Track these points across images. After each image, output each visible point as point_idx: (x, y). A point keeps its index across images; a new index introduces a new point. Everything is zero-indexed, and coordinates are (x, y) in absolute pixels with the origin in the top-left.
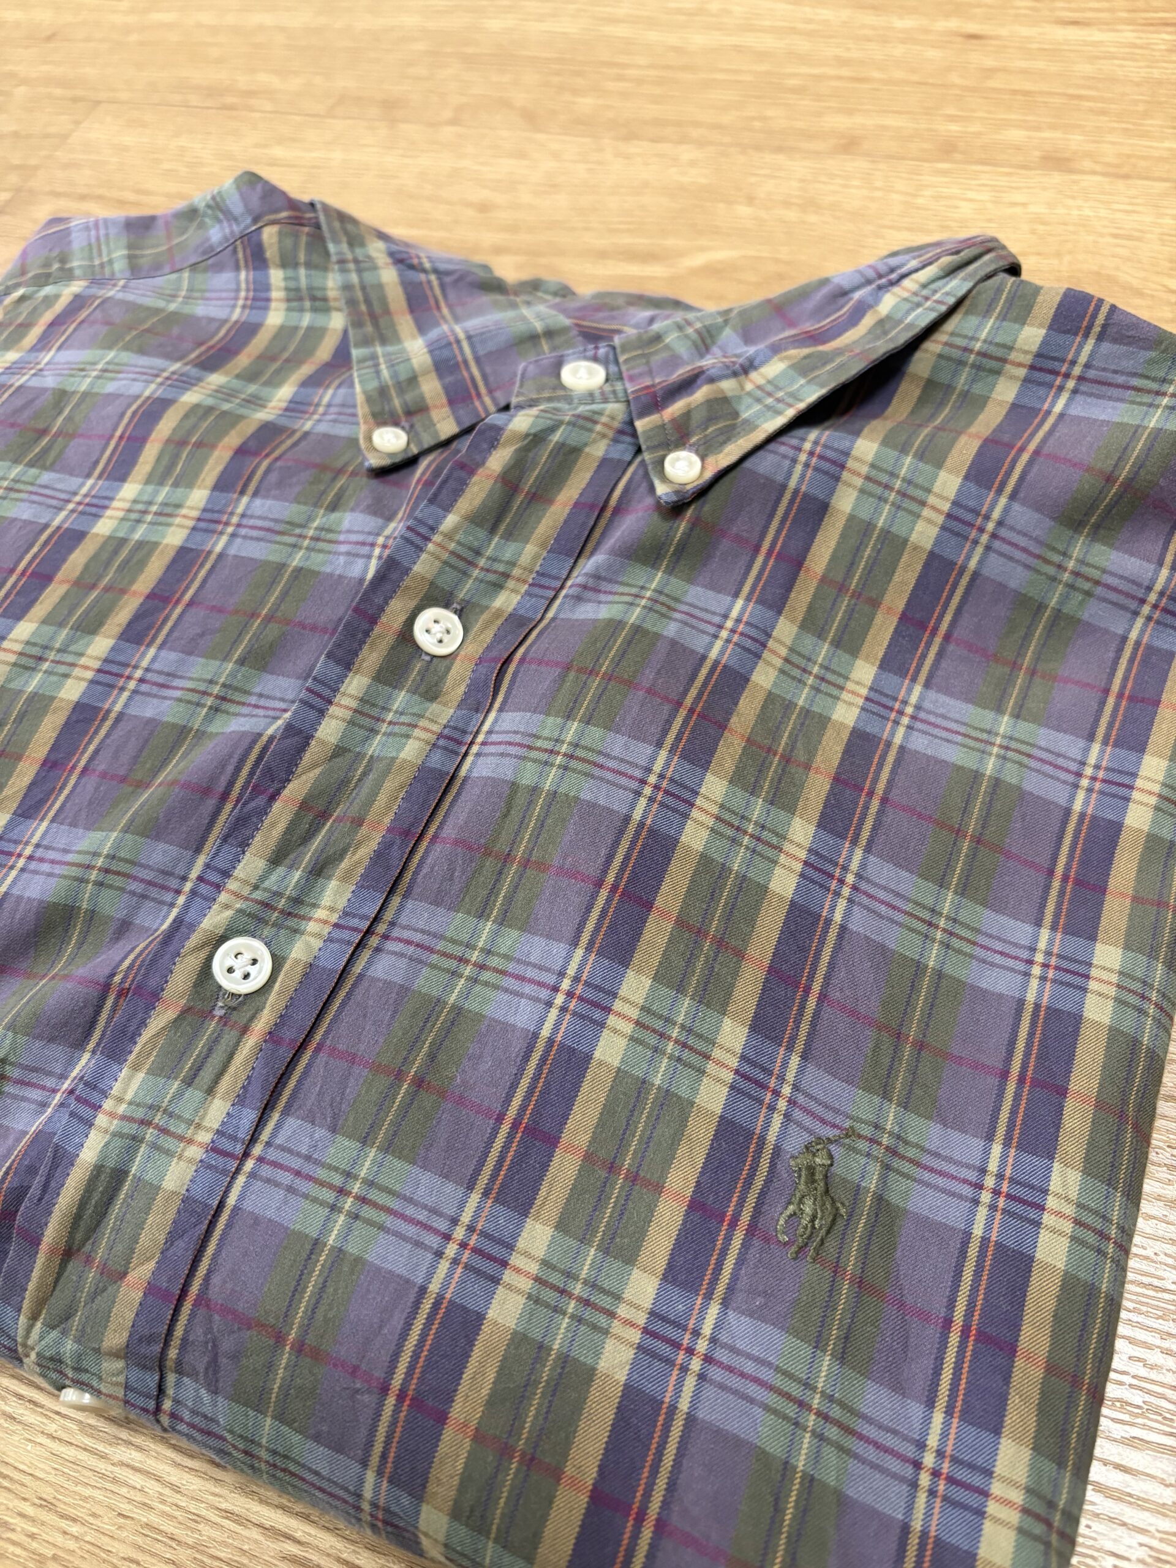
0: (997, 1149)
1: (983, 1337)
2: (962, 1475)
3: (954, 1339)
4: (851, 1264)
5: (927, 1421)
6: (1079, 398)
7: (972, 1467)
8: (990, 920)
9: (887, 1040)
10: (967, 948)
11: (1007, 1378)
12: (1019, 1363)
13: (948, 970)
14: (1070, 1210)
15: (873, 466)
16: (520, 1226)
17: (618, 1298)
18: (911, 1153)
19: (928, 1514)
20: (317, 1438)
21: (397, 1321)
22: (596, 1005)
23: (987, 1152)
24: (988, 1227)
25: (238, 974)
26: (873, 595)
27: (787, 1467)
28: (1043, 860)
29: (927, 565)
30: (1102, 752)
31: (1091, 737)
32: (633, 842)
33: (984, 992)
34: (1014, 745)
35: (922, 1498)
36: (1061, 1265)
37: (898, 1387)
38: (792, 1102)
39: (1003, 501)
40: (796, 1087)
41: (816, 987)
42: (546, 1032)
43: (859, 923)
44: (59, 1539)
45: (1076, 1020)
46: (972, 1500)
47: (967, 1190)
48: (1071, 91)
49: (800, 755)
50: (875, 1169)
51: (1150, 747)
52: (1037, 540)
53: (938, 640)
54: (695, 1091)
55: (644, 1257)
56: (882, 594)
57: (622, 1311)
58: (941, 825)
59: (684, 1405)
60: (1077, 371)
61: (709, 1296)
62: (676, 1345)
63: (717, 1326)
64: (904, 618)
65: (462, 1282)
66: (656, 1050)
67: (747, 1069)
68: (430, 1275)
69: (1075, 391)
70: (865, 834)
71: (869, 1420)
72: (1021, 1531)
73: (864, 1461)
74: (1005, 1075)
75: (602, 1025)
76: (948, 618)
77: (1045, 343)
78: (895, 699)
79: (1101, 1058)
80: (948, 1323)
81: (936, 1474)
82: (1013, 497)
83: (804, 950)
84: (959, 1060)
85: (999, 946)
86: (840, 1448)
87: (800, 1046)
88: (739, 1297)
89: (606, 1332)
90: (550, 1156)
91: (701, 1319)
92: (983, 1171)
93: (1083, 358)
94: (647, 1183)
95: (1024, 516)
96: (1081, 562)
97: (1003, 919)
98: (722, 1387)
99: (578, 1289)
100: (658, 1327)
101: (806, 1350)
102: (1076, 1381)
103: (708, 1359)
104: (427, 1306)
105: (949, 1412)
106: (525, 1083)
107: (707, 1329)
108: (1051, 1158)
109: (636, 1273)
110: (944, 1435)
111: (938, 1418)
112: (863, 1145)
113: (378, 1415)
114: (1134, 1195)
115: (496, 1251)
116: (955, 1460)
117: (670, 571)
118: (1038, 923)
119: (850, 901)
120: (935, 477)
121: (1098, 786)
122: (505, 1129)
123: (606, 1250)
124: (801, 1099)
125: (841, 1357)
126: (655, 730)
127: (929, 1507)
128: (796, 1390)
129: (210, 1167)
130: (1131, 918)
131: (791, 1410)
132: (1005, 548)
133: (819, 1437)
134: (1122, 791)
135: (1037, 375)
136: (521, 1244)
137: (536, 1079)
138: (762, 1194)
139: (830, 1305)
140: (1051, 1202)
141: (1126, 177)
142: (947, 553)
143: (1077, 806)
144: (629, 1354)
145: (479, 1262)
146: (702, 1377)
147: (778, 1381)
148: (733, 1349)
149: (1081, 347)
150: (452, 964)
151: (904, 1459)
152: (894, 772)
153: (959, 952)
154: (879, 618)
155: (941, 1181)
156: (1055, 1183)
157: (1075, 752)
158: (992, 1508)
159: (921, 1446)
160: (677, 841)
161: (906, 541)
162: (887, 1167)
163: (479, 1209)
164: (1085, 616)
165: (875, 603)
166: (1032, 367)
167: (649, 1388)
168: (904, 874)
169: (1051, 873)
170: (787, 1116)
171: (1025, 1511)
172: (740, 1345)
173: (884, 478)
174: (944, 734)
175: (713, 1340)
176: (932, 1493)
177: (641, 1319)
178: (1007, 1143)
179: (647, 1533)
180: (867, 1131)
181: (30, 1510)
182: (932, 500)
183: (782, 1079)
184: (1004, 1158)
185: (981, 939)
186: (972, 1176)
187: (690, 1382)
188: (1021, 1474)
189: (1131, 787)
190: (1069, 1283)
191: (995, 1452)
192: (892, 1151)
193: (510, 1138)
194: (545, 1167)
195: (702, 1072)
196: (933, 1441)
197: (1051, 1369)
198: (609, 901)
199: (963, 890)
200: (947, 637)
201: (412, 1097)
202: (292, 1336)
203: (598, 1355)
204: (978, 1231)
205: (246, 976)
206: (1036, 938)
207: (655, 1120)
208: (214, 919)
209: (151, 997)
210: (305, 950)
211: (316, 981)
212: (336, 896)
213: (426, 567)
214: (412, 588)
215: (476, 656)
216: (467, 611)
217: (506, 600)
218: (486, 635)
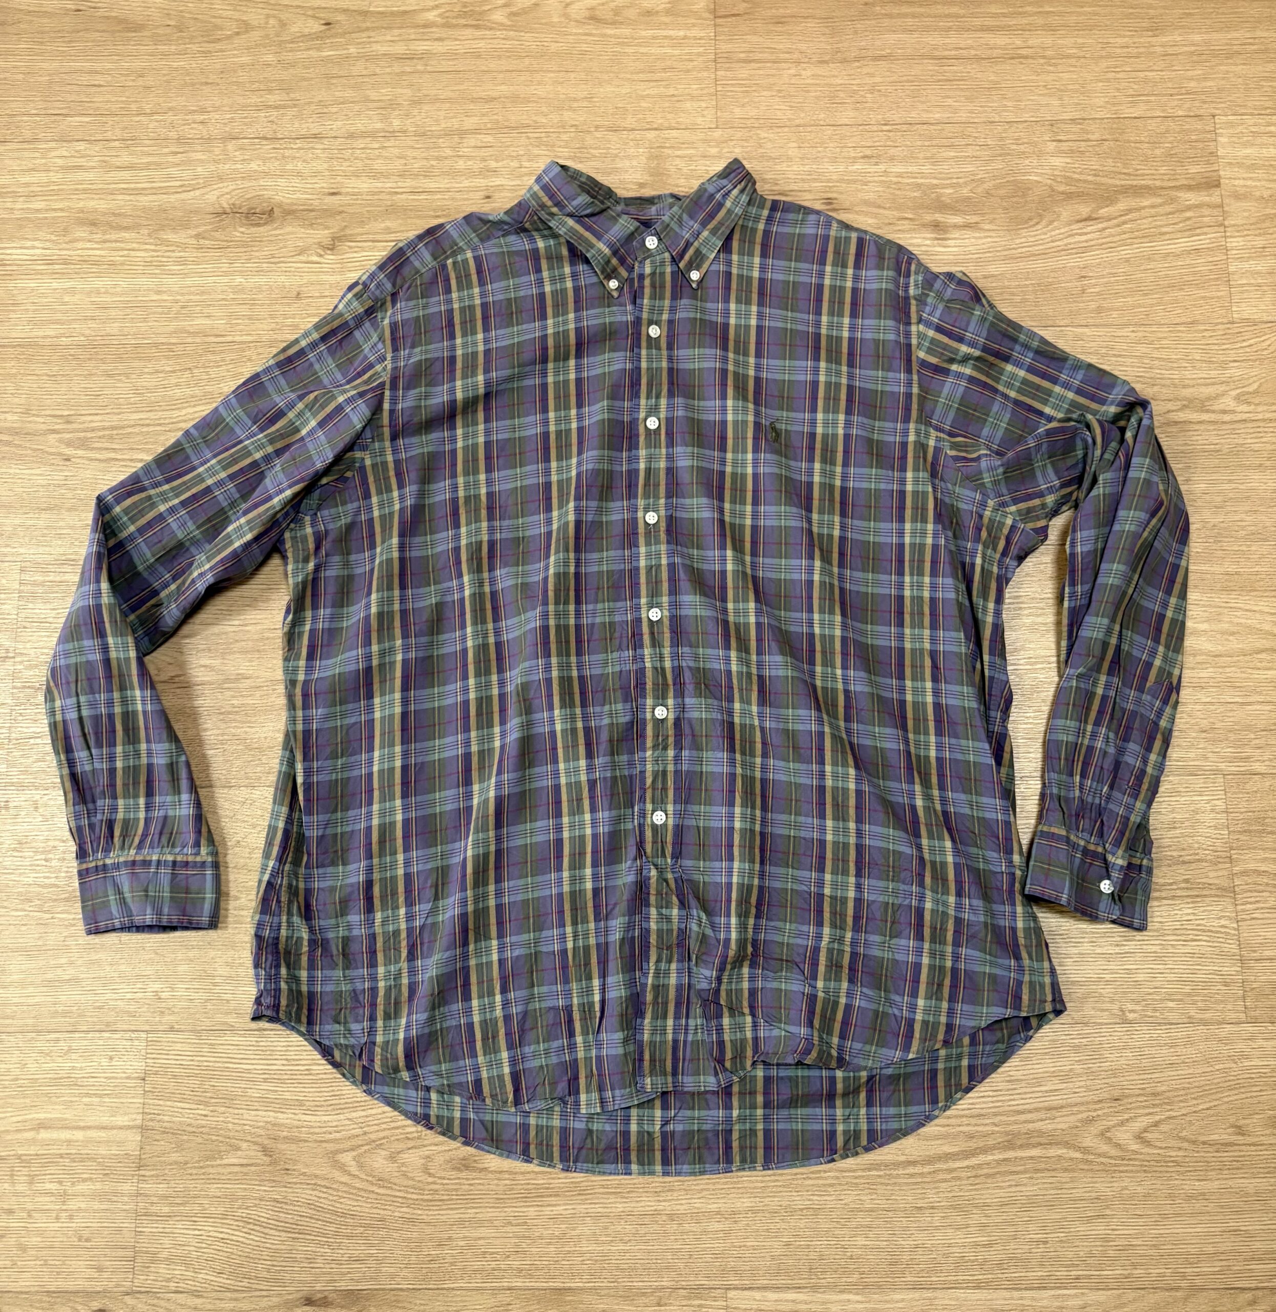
6: (779, 227)
15: (738, 261)
16: (726, 454)
17: (746, 460)
21: (712, 475)
24: (804, 429)
25: (652, 425)
27: (781, 475)
29: (759, 281)
30: (811, 317)
31: (809, 314)
33: (798, 380)
37: (796, 460)
38: (764, 417)
39: (770, 260)
40: (764, 413)
42: (716, 419)
47: (802, 423)
50: (782, 425)
53: (768, 296)
54: (748, 419)
55: (747, 451)
57: (747, 462)
58: (782, 345)
59: (762, 472)
60: (777, 220)
62: (758, 463)
64: (758, 293)
65: (719, 467)
66: (738, 414)
67: (755, 411)
68: (714, 467)
69: (777, 225)
70: (765, 354)
71: (792, 466)
73: (793, 472)
76: (767, 292)
77: (768, 214)
78: (763, 314)
82: (772, 258)
83: (759, 386)
86: (789, 472)
88: (766, 451)
89: (746, 466)
90: (726, 441)
91: (761, 458)
93: (778, 216)
95: (776, 263)
96: (796, 269)
98: (767, 467)
99: (739, 461)
100: (754, 462)
103: (764, 463)
104: (715, 472)
106: (716, 429)
109: (747, 454)
112: (780, 421)
115: (723, 460)
119: (766, 372)
120: (753, 259)
121: (812, 325)
122: (716, 439)
123: (741, 452)
124: (766, 415)
125: (785, 457)
128: (779, 464)
129: (668, 461)
131: (779, 467)
132: (775, 271)
136: (727, 457)
137: (718, 428)
138: (765, 433)
139: (781, 449)
142: (762, 277)
143: (810, 331)
144: (751, 468)
145: (721, 462)
146: (764, 466)
147: (776, 463)
149: (777, 214)
152: (768, 335)
154: (753, 294)
155: (796, 423)
157: (806, 318)
160: (727, 370)
161: (752, 277)
162: (785, 423)
163: (718, 453)
165: (750, 291)
166: (766, 220)
167: (756, 472)
168: (776, 361)
170: (764, 419)
173: (742, 263)
174: (777, 320)
175: (764, 460)
177: (751, 461)
180: (780, 418)
182: (754, 266)
183: (761, 413)
187: (762, 468)
192: (786, 420)
193: (718, 440)
195: (747, 415)
201: (698, 437)
203: (746, 470)
205: (654, 425)
208: (642, 415)
209: (638, 436)
210: (663, 415)
211: (669, 421)
212: (663, 402)
213: (645, 316)
214: (644, 322)
215: (665, 333)
216: (657, 323)
217: (665, 317)
218: (665, 328)
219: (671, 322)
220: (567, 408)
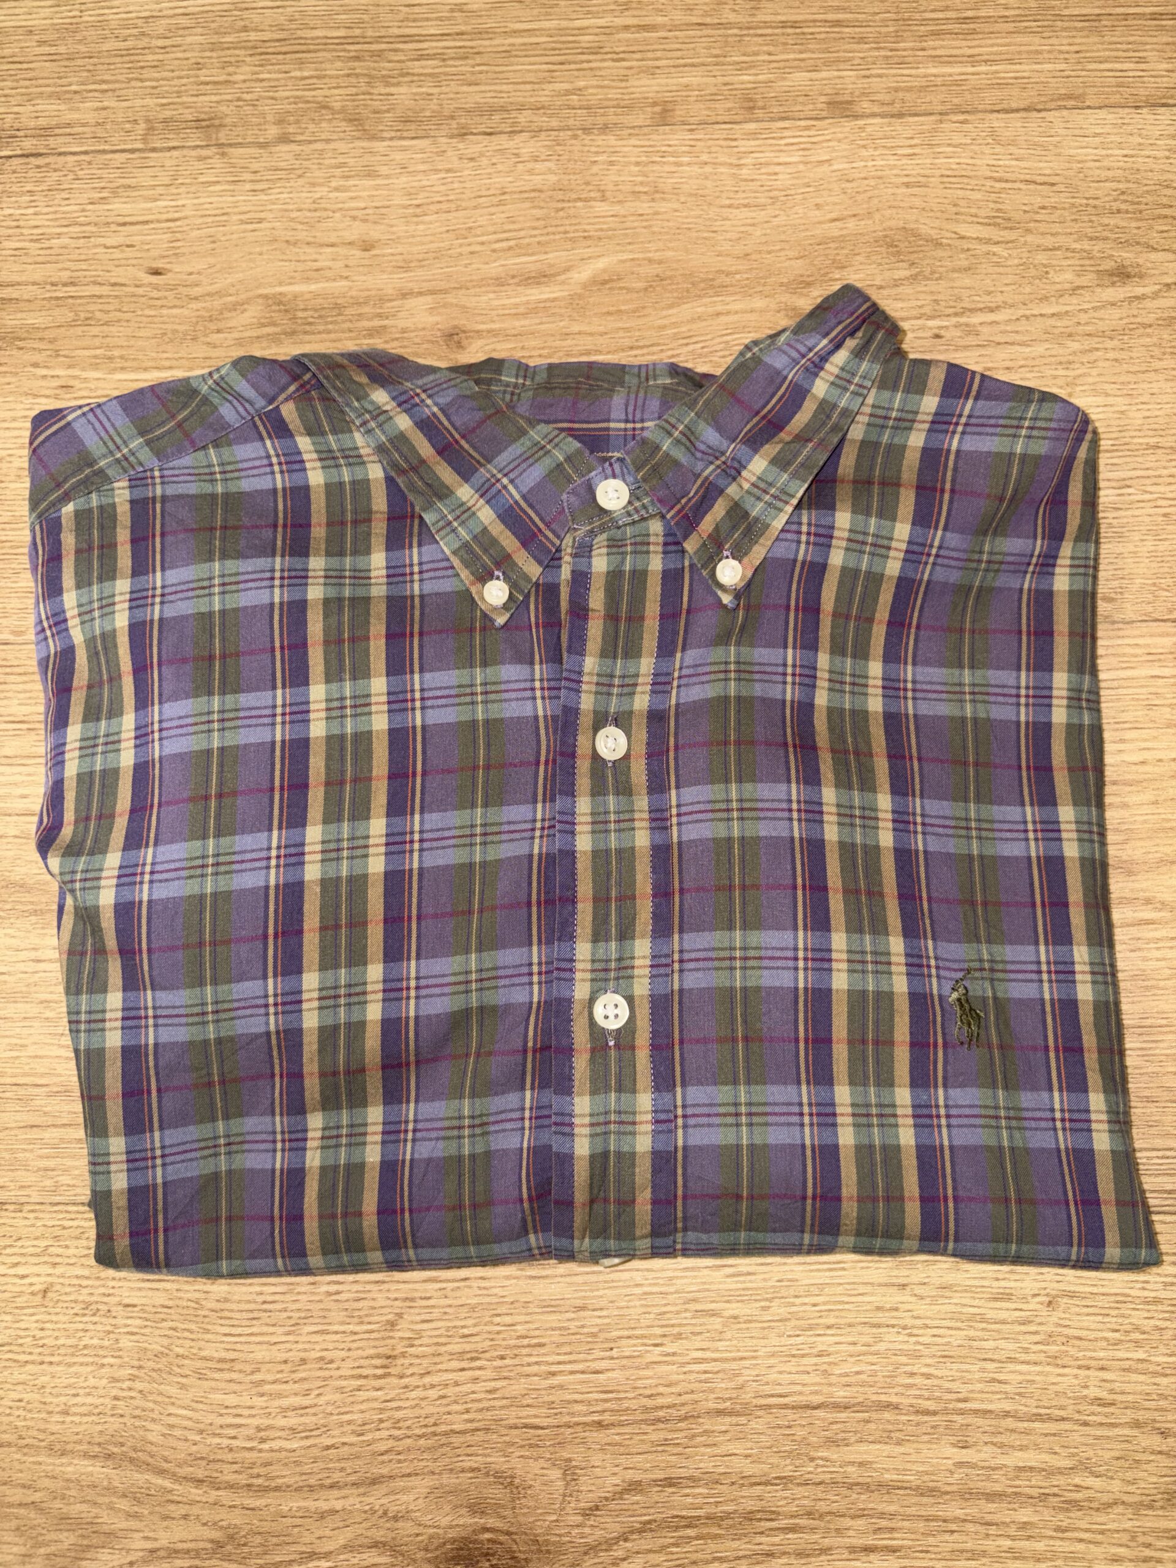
0: (1042, 948)
1: (1066, 1049)
2: (1076, 1116)
3: (1052, 1055)
4: (995, 1040)
5: (1051, 1098)
6: (967, 437)
7: (1079, 1111)
8: (998, 812)
9: (967, 907)
10: (990, 835)
11: (1083, 1065)
12: (1086, 1055)
13: (986, 853)
14: (1087, 968)
15: (851, 531)
16: (832, 1092)
17: (894, 1106)
18: (1000, 966)
19: (1065, 1140)
20: (774, 1231)
21: (798, 1166)
22: (822, 960)
23: (1038, 952)
24: (1051, 993)
25: (612, 1017)
26: (868, 615)
27: (1001, 1148)
28: (1015, 763)
29: (898, 586)
30: (1028, 676)
31: (1019, 669)
32: (802, 853)
33: (1008, 858)
34: (977, 690)
35: (1060, 1133)
36: (1091, 998)
37: (1035, 1088)
38: (937, 968)
39: (940, 533)
40: (936, 958)
41: (924, 895)
42: (801, 985)
43: (934, 845)
44: (599, 1321)
45: (1061, 859)
46: (1084, 1126)
47: (1034, 976)
48: (830, 17)
49: (862, 747)
50: (987, 984)
51: (1056, 667)
52: (965, 551)
53: (913, 630)
54: (891, 985)
55: (897, 1081)
56: (874, 611)
57: (899, 1111)
58: (955, 762)
59: (946, 1143)
60: (963, 420)
61: (936, 1086)
62: (930, 1116)
63: (946, 1098)
64: (890, 624)
65: (819, 1133)
66: (863, 972)
67: (911, 960)
68: (803, 1138)
69: (963, 433)
70: (917, 787)
71: (1027, 1110)
72: (1110, 1131)
73: (1031, 1129)
74: (1034, 905)
75: (830, 970)
76: (916, 614)
77: (939, 406)
78: (899, 681)
79: (1079, 879)
80: (1047, 1048)
81: (1063, 1120)
82: (945, 529)
83: (910, 876)
84: (1008, 904)
85: (1006, 826)
86: (1019, 1128)
87: (929, 935)
88: (951, 1080)
89: (896, 1126)
90: (831, 1049)
91: (937, 1099)
92: (1039, 963)
93: (966, 412)
94: (885, 1043)
95: (954, 539)
96: (991, 553)
97: (1003, 808)
98: (959, 1126)
99: (874, 1111)
100: (919, 1111)
101: (990, 1092)
102: (1112, 1051)
103: (948, 1116)
104: (809, 1153)
105: (1061, 1090)
106: (801, 1015)
107: (941, 1102)
108: (1071, 944)
109: (897, 1090)
110: (1062, 1101)
111: (1056, 1094)
112: (977, 974)
113: (804, 1210)
114: (1111, 945)
115: (828, 1110)
116: (1070, 1111)
117: (738, 644)
118: (1023, 804)
119: (924, 833)
120: (893, 528)
121: (1031, 700)
122: (802, 1045)
123: (878, 1084)
124: (941, 964)
125: (1006, 1088)
126: (782, 771)
127: (1065, 1136)
128: (991, 1112)
129: (660, 1132)
130: (1071, 782)
131: (993, 1122)
132: (946, 561)
133: (1009, 1128)
134: (1046, 701)
135: (936, 426)
136: (837, 1101)
137: (806, 1012)
138: (943, 1024)
139: (992, 1063)
140: (1078, 968)
141: (900, 115)
142: (910, 574)
143: (1023, 718)
144: (912, 1131)
145: (822, 1119)
146: (949, 1126)
147: (983, 1112)
148: (957, 1106)
149: (964, 405)
150: (727, 963)
151: (1046, 1119)
152: (917, 737)
153: (987, 838)
154: (875, 628)
155: (1020, 976)
156: (1077, 958)
157: (1012, 682)
158: (1094, 1126)
159: (1052, 1110)
160: (823, 840)
161: (882, 575)
162: (992, 980)
163: (809, 1093)
164: (997, 584)
165: (870, 620)
166: (933, 422)
167: (927, 1142)
168: (945, 803)
169: (1020, 767)
170: (938, 976)
171: (1109, 1122)
172: (960, 1103)
173: (860, 538)
174: (934, 696)
175: (946, 1106)
176: (1064, 1129)
177: (910, 1111)
178: (1047, 944)
179: (951, 1205)
180: (977, 965)
181: (572, 1315)
182: (894, 544)
183: (928, 957)
184: (1047, 952)
185: (996, 826)
186: (1034, 967)
187: (944, 1131)
188: (1103, 1107)
189: (1051, 697)
190: (1097, 1005)
191: (1088, 1101)
192: (992, 970)
193: (806, 1049)
194: (830, 1056)
195: (890, 973)
196: (1057, 1106)
197: (1100, 1051)
198: (804, 895)
199: (978, 800)
200: (918, 627)
201: (747, 1049)
202: (745, 1194)
203: (897, 1137)
204: (1047, 996)
205: (616, 1016)
206: (1024, 815)
207: (877, 1008)
208: (581, 991)
209: (568, 1051)
210: (642, 987)
211: (660, 1004)
212: (642, 948)
213: (587, 702)
214: (585, 721)
215: (640, 749)
216: (622, 721)
217: (641, 702)
218: (641, 735)
219: (656, 717)
220: (358, 958)
